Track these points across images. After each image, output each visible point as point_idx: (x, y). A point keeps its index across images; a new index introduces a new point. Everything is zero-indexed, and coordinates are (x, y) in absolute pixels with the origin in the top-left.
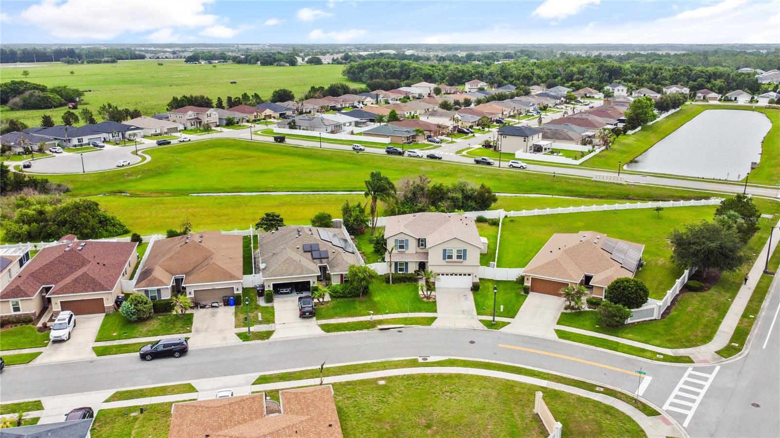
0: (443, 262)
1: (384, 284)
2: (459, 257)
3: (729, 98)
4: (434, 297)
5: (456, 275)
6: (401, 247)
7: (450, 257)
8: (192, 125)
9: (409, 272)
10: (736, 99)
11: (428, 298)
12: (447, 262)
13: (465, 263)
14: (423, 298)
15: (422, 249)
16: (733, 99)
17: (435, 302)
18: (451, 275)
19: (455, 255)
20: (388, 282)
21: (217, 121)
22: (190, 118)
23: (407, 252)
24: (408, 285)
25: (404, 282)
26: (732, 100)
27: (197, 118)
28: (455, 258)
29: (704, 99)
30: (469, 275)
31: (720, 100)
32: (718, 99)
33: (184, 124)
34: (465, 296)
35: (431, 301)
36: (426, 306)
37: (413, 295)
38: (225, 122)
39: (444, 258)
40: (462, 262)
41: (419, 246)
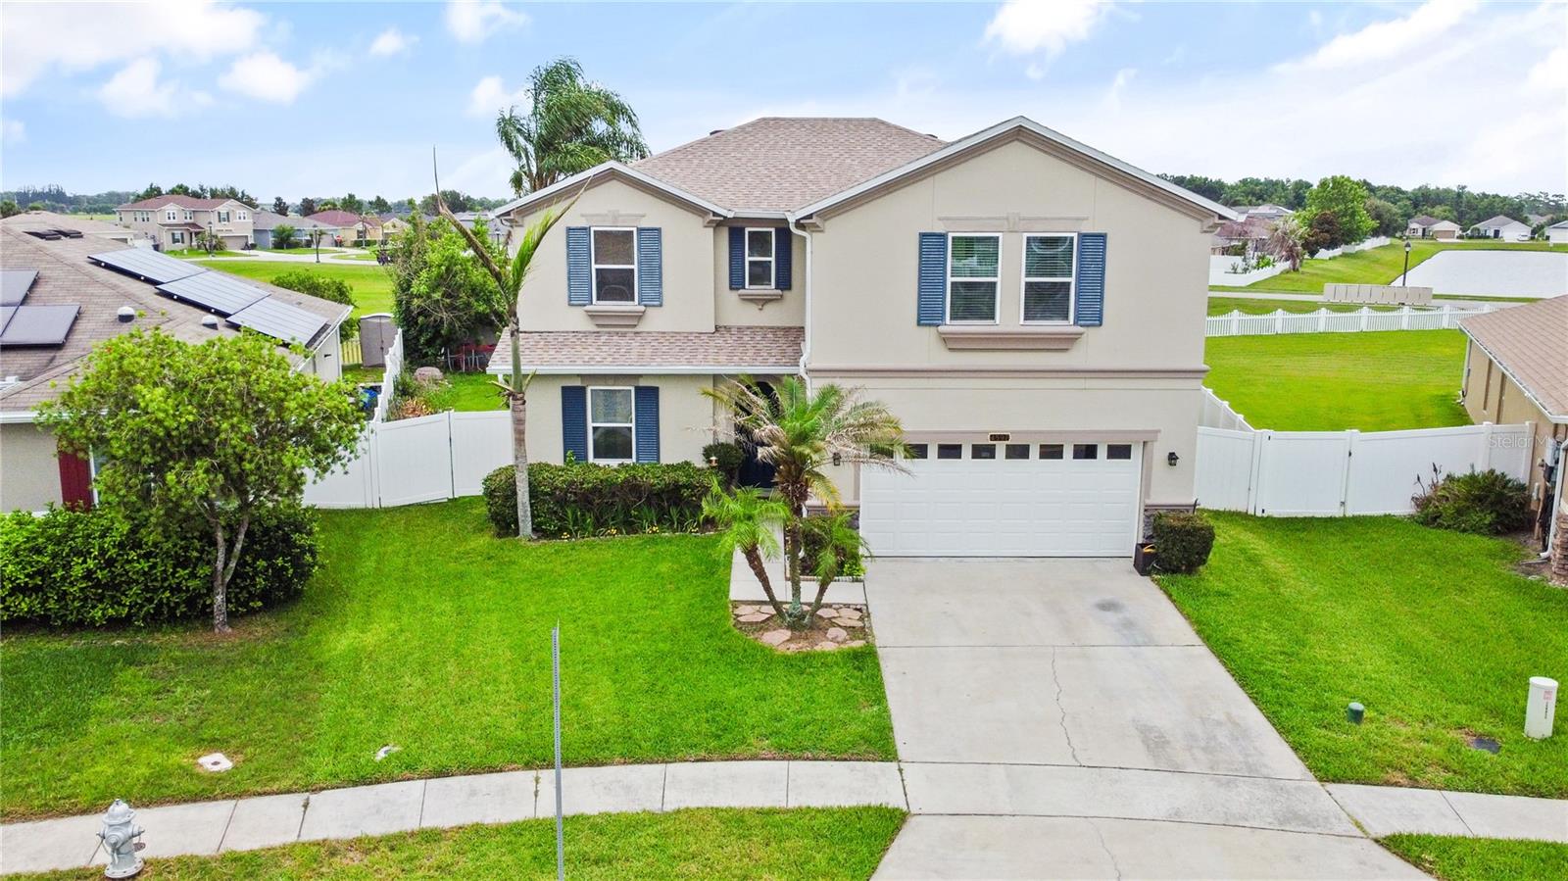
0: (924, 348)
1: (484, 541)
2: (1043, 300)
3: (1482, 232)
4: (851, 618)
5: (1019, 452)
6: (615, 286)
7: (976, 301)
8: (175, 241)
9: (670, 455)
10: (1497, 233)
11: (805, 623)
12: (951, 342)
13: (1095, 348)
14: (763, 626)
15: (763, 301)
16: (1491, 233)
17: (864, 660)
18: (983, 452)
19: (1011, 278)
20: (504, 523)
21: (250, 234)
22: (172, 221)
23: (656, 321)
24: (653, 542)
25: (630, 526)
26: (1488, 237)
27: (194, 225)
28: (1010, 312)
29: (1424, 234)
30: (1119, 452)
31: (1461, 237)
32: (1457, 235)
33: (153, 238)
34: (1107, 606)
35: (827, 646)
36: (785, 692)
37: (676, 605)
38: (271, 239)
39: (927, 316)
40: (1066, 342)
41: (736, 283)
